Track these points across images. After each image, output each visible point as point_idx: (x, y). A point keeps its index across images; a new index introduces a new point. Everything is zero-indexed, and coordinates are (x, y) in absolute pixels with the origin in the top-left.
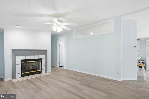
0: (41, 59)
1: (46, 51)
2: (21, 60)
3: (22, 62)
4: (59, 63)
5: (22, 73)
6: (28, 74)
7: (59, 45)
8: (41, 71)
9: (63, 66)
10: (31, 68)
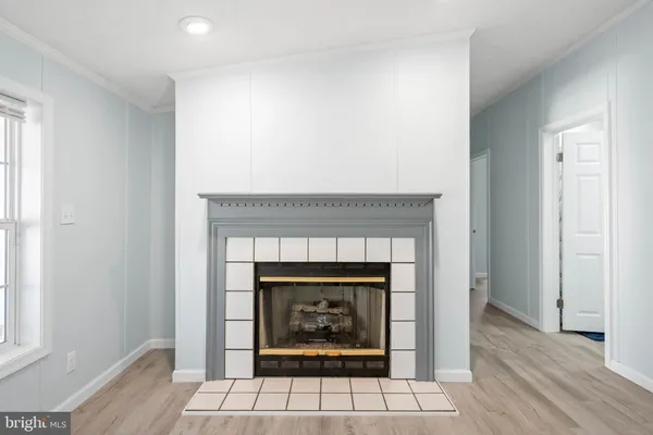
0: (384, 269)
1: (429, 200)
2: (257, 265)
3: (262, 279)
4: (560, 304)
5: (262, 352)
6: (296, 365)
7: (560, 157)
8: (386, 359)
9: (599, 337)
10: (322, 322)
